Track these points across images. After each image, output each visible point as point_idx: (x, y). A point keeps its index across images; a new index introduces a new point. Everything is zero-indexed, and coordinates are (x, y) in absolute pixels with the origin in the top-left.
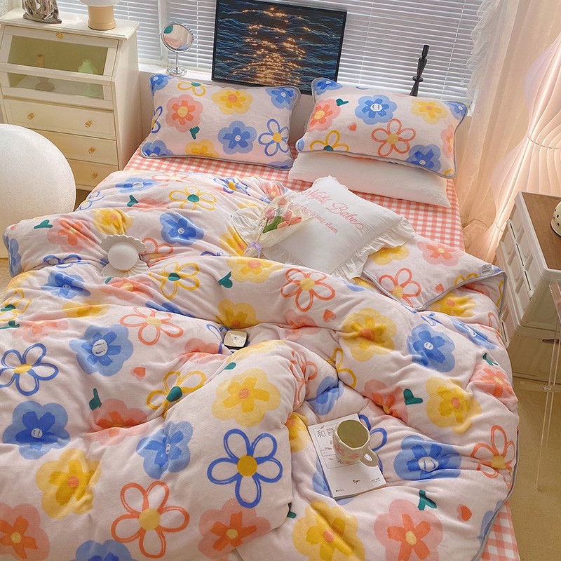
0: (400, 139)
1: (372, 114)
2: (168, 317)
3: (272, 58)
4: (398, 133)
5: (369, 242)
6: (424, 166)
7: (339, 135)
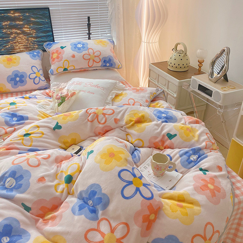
0: (95, 56)
1: (79, 49)
2: (36, 153)
3: (20, 38)
4: (94, 54)
5: (109, 95)
6: (109, 66)
7: (68, 61)
